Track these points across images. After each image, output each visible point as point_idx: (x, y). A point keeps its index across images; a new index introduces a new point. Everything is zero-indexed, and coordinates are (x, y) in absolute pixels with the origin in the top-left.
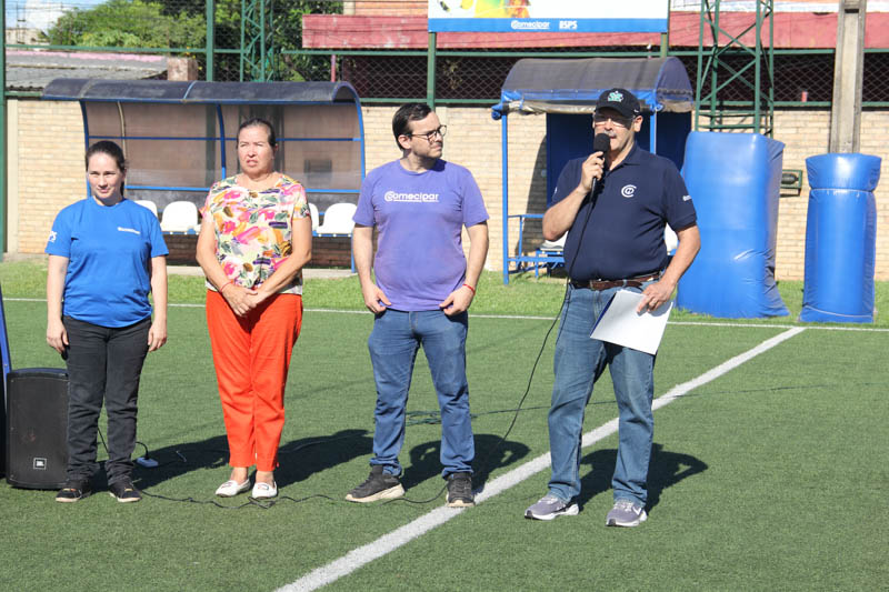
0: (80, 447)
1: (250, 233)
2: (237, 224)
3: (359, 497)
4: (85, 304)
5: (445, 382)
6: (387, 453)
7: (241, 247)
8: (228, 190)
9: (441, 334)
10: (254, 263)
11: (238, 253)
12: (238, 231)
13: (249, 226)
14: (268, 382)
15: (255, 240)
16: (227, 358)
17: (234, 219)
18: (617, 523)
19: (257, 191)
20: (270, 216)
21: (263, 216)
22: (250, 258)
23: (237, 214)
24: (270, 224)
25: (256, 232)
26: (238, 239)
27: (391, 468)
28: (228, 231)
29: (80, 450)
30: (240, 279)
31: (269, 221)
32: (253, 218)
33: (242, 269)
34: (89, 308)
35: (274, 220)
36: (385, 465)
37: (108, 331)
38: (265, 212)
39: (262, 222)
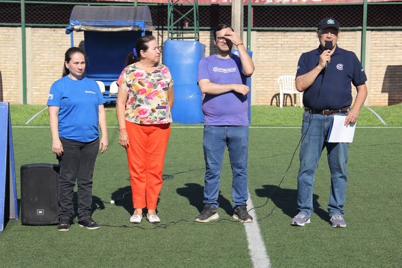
0: (67, 202)
1: (153, 94)
2: (147, 89)
3: (202, 220)
4: (73, 131)
5: (239, 162)
6: (212, 198)
7: (150, 101)
8: (135, 72)
9: (240, 138)
10: (157, 108)
11: (148, 104)
12: (148, 93)
13: (153, 90)
14: (157, 166)
15: (156, 97)
16: (135, 152)
17: (146, 88)
18: (341, 226)
19: (150, 72)
20: (163, 85)
21: (160, 85)
22: (154, 106)
23: (146, 85)
24: (163, 89)
25: (156, 93)
26: (148, 97)
27: (214, 205)
28: (142, 93)
29: (66, 204)
30: (150, 116)
31: (163, 87)
32: (155, 86)
33: (151, 112)
34: (74, 133)
35: (165, 87)
36: (212, 204)
37: (83, 144)
38: (160, 83)
39: (159, 88)
